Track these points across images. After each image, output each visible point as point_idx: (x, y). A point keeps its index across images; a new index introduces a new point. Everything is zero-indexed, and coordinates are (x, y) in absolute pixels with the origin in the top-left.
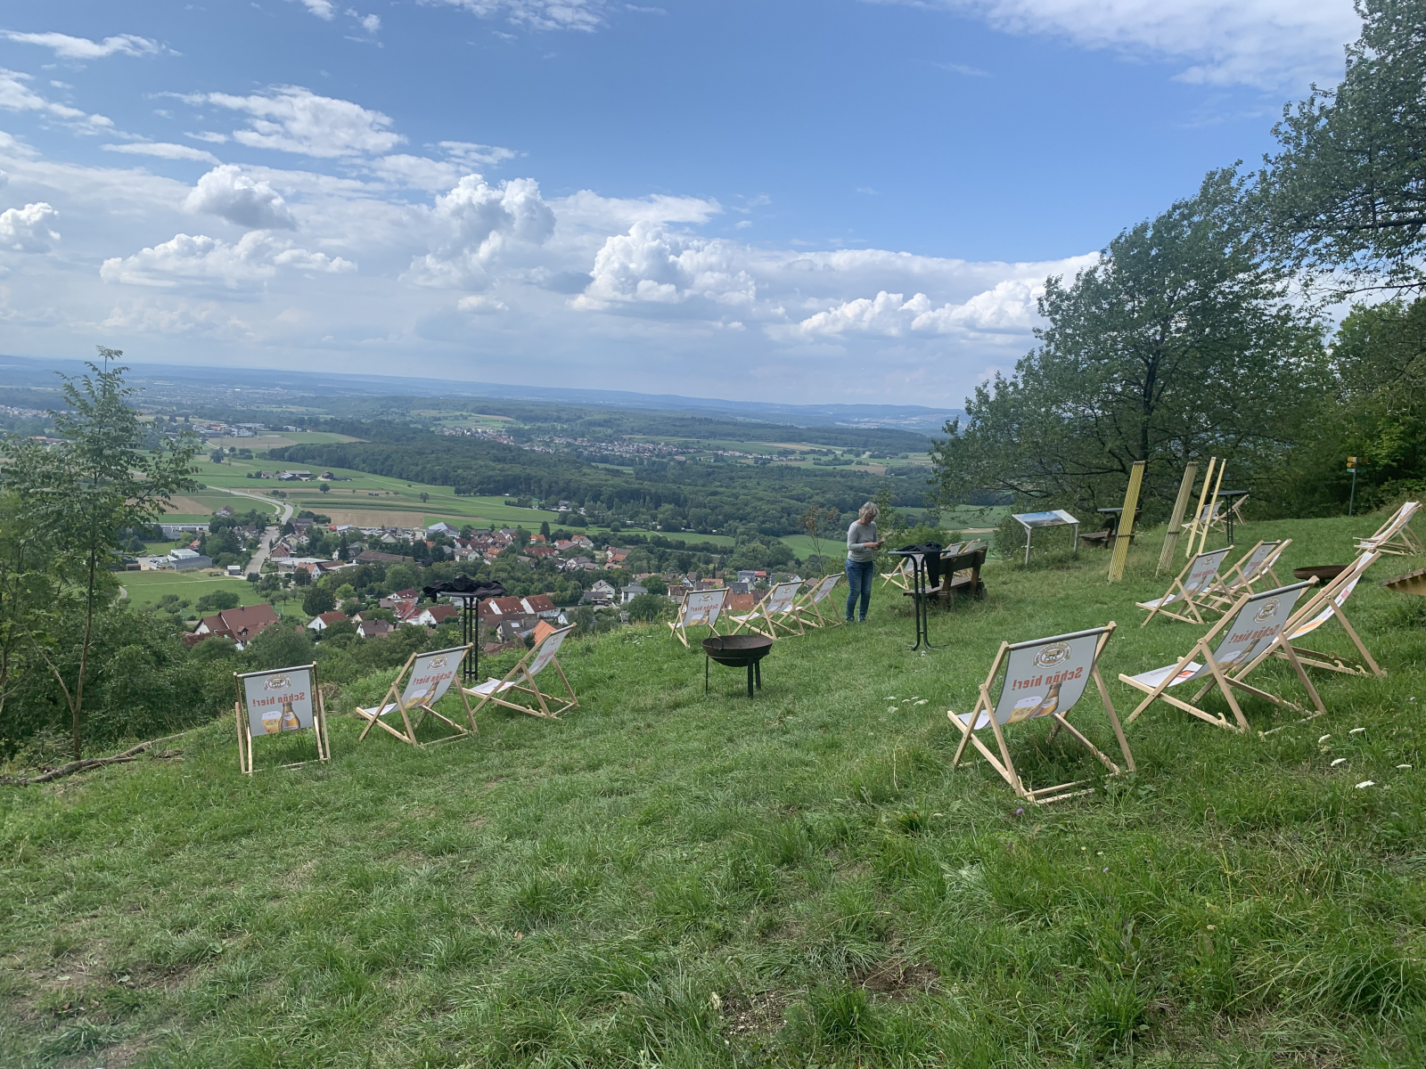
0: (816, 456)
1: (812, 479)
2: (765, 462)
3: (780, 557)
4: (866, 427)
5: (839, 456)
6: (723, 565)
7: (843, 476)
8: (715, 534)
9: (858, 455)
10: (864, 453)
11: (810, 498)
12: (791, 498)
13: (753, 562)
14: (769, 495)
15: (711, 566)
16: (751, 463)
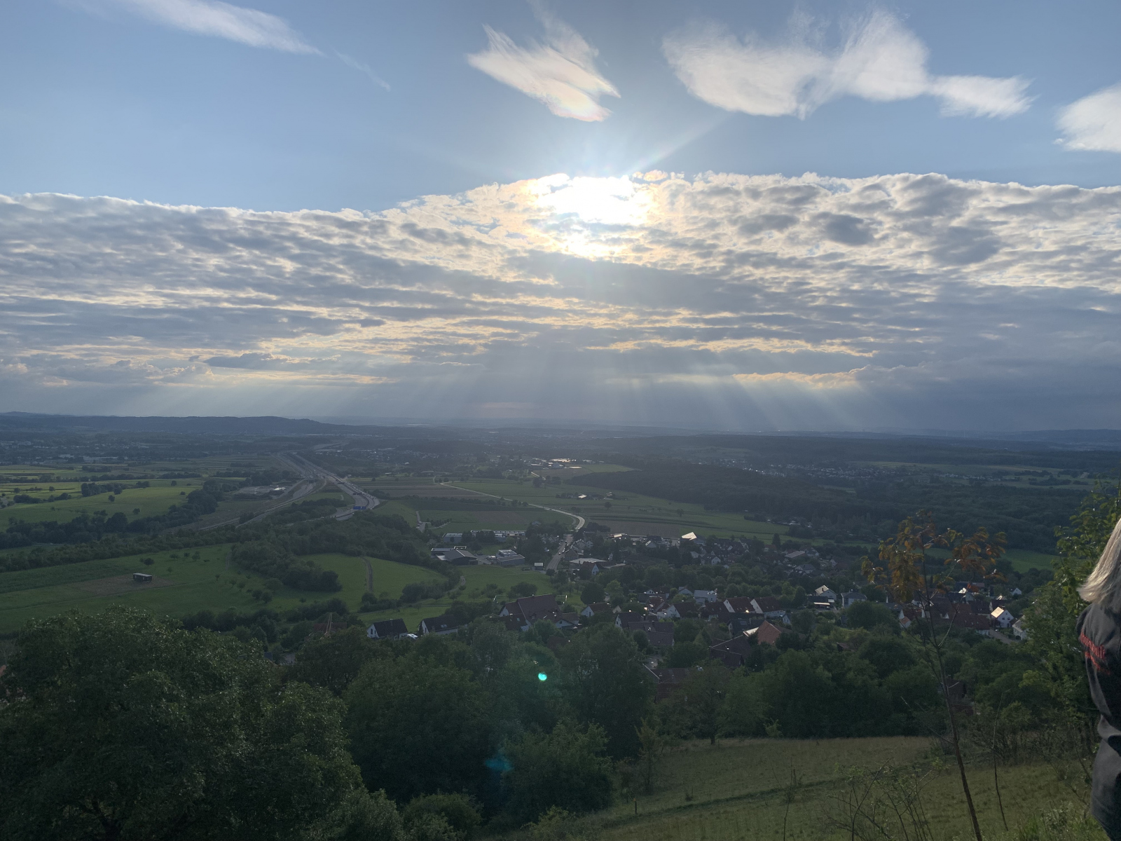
0: (1031, 477)
1: (1028, 497)
2: (979, 483)
5: (1055, 477)
7: (1060, 495)
11: (1027, 514)
12: (1008, 514)
14: (985, 512)
16: (967, 483)
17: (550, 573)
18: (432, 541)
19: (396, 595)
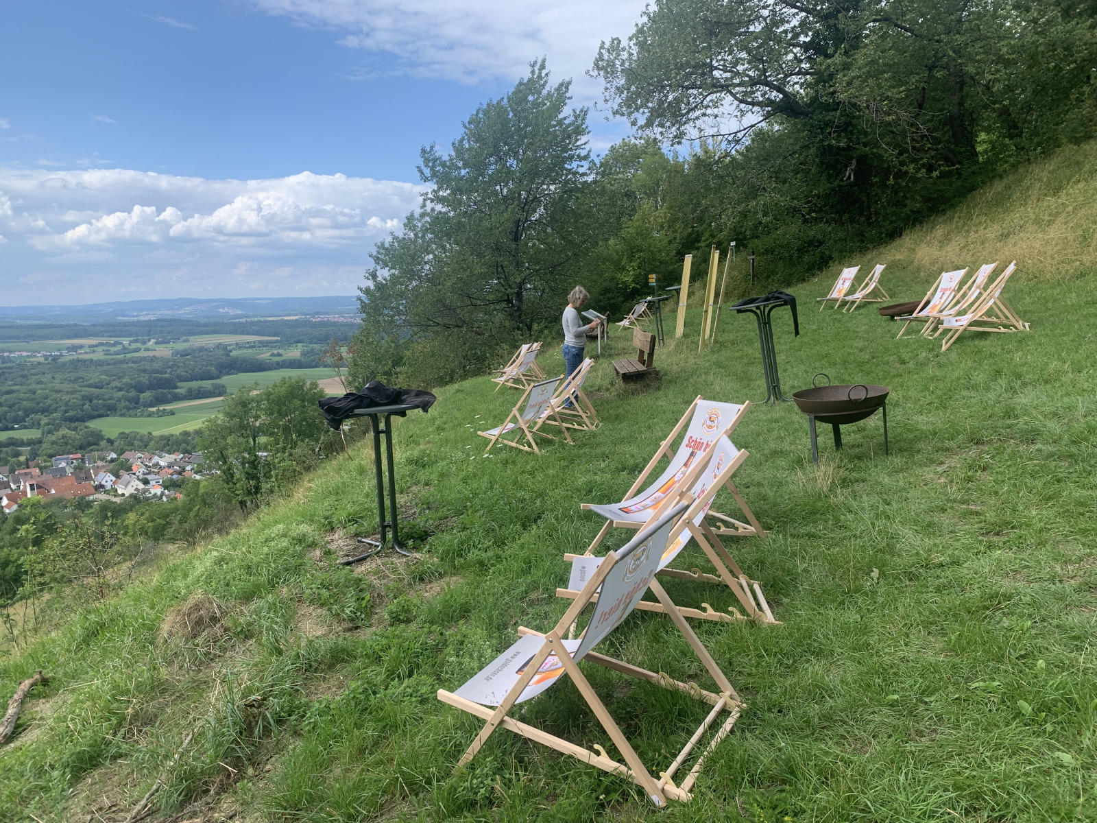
0: (105, 348)
1: (105, 368)
2: (55, 359)
3: (91, 439)
4: (146, 319)
5: (127, 346)
6: (34, 455)
7: (135, 362)
8: (17, 429)
9: (144, 343)
10: (149, 340)
11: (108, 384)
12: (90, 386)
13: (64, 447)
14: (67, 387)
15: (22, 459)
16: (42, 360)
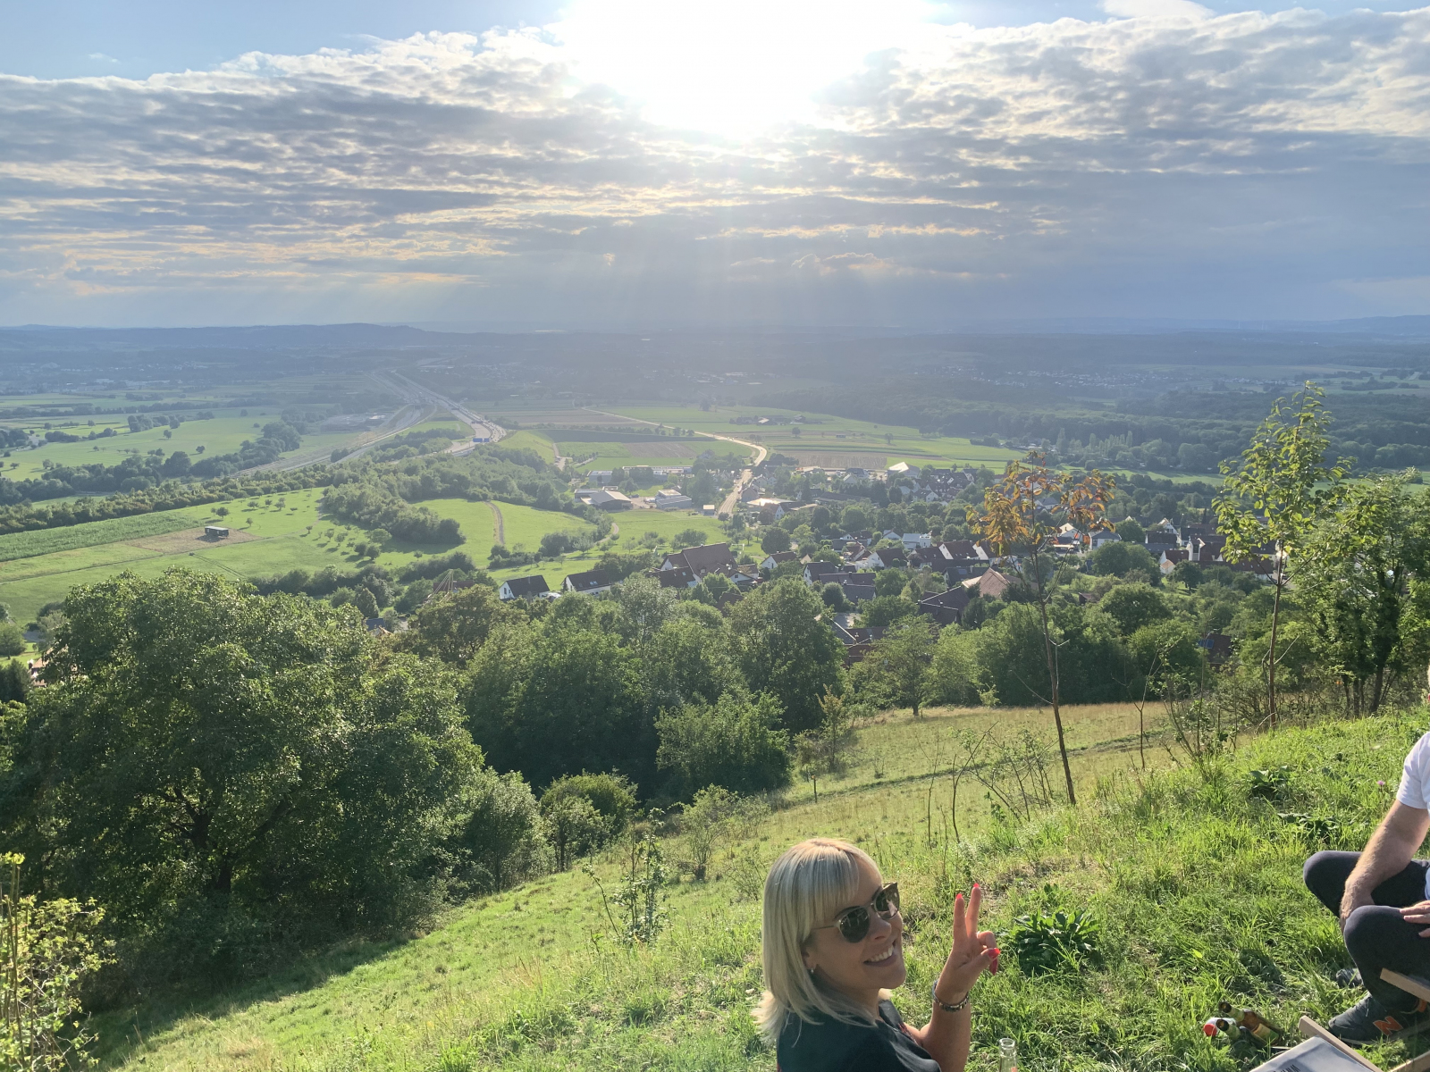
0: (1346, 380)
1: (1338, 406)
2: (1278, 389)
4: (1416, 342)
7: (1383, 403)
8: (1207, 473)
15: (1202, 510)
16: (1260, 390)
17: (723, 517)
18: (573, 482)
19: (533, 547)
